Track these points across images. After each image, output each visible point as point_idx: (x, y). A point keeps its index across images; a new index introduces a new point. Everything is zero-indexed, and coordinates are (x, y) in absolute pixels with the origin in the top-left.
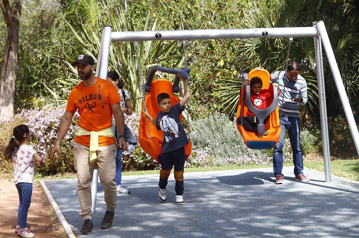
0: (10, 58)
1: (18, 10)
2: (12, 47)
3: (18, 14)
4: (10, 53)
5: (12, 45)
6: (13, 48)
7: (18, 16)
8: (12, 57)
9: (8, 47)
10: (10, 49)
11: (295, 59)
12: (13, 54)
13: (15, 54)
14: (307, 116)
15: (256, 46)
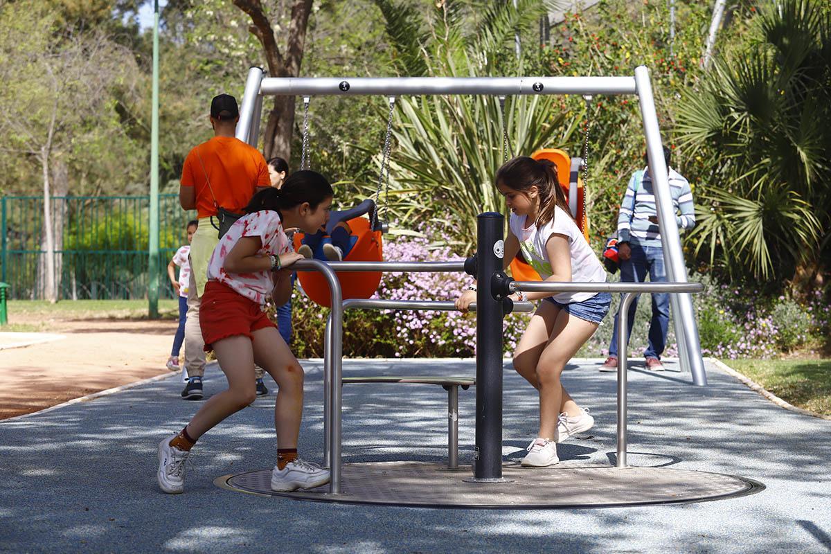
0: (276, 149)
1: (293, 58)
2: (279, 128)
3: (294, 64)
4: (277, 138)
5: (279, 125)
6: (282, 129)
7: (293, 68)
8: (279, 147)
9: (273, 128)
10: (276, 131)
11: (779, 158)
12: (281, 141)
13: (285, 141)
14: (820, 278)
15: (709, 133)
